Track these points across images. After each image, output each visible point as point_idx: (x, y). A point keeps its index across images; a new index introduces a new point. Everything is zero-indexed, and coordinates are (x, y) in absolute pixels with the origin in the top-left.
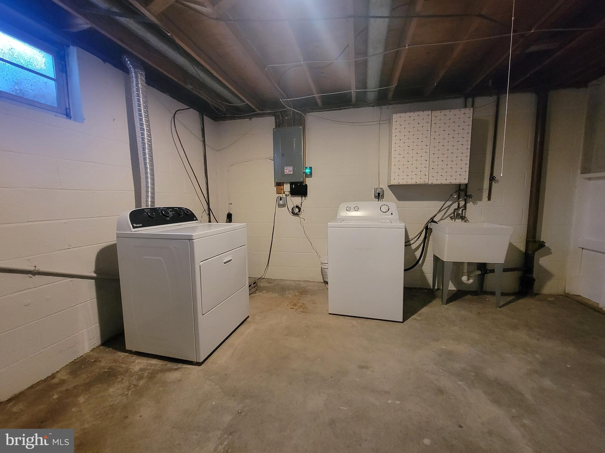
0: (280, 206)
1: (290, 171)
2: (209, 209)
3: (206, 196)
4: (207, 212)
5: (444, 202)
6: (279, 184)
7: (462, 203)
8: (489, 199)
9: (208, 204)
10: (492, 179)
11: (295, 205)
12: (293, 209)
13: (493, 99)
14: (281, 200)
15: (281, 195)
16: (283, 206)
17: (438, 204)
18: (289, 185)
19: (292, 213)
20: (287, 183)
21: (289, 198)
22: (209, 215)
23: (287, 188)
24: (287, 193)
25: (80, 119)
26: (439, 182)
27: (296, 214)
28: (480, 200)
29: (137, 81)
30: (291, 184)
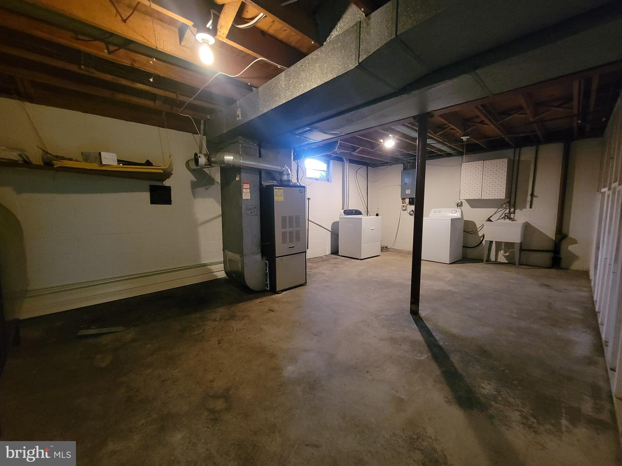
0: (403, 210)
1: (409, 192)
2: (368, 211)
3: (366, 205)
4: (367, 213)
5: (497, 209)
6: (403, 199)
7: (512, 210)
8: (531, 207)
9: (367, 209)
10: (532, 195)
11: (411, 210)
12: (410, 213)
13: (534, 147)
14: (404, 207)
15: (404, 205)
16: (405, 210)
17: (493, 210)
18: (408, 199)
19: (410, 214)
20: (407, 198)
21: (409, 206)
22: (367, 214)
23: (407, 201)
24: (408, 203)
25: (331, 182)
26: (487, 198)
27: (411, 215)
28: (525, 207)
29: (346, 164)
30: (410, 199)
